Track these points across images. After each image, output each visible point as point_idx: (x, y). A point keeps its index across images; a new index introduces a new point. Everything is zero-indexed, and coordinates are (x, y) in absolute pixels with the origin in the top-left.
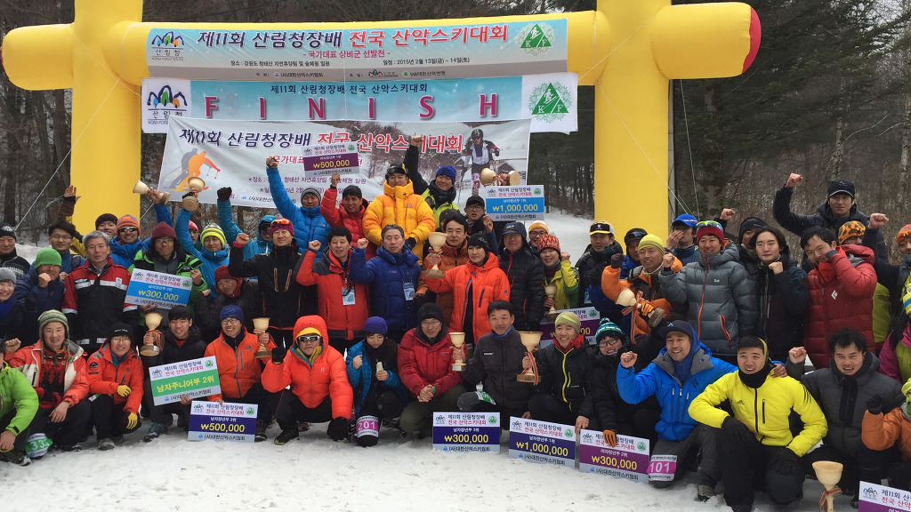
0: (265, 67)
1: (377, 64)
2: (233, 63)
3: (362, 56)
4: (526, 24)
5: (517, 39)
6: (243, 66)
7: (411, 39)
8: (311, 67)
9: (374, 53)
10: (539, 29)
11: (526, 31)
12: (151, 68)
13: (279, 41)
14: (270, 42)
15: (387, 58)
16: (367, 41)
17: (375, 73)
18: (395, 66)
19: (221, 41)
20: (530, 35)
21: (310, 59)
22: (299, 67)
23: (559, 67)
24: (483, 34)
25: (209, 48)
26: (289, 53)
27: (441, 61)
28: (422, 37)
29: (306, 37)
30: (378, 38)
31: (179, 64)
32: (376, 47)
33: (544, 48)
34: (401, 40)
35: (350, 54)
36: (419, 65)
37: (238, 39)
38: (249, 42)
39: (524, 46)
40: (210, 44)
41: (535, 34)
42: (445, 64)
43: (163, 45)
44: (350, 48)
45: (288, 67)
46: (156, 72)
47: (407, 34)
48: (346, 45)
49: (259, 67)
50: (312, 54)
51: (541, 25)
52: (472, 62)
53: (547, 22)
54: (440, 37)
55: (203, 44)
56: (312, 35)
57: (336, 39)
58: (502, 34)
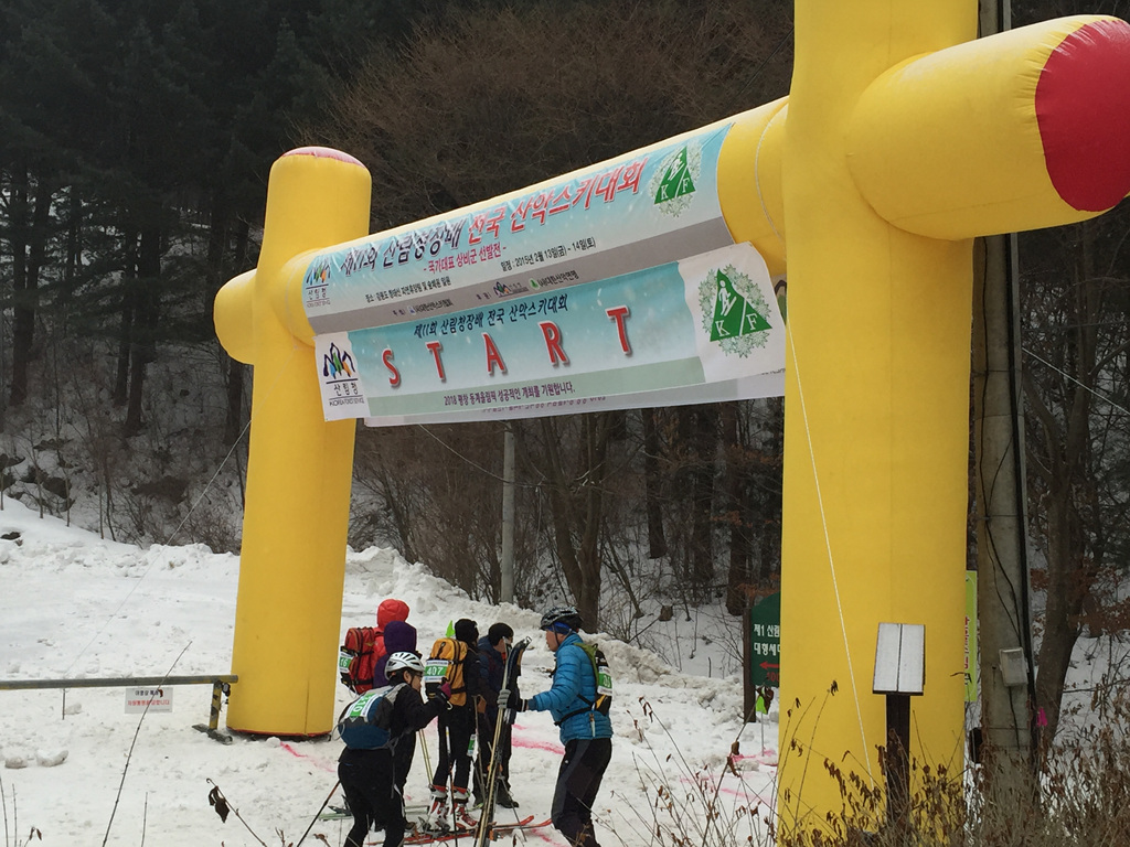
0: (394, 299)
1: (497, 270)
2: (368, 299)
5: (650, 186)
6: (376, 303)
7: (530, 213)
8: (436, 290)
9: (490, 251)
12: (311, 321)
13: (405, 250)
14: (398, 253)
15: (504, 257)
17: (500, 288)
18: (515, 270)
19: (358, 265)
21: (429, 277)
22: (423, 293)
24: (611, 186)
25: (347, 278)
27: (565, 251)
28: (541, 212)
30: (497, 221)
37: (372, 257)
38: (380, 259)
39: (658, 200)
42: (572, 256)
43: (314, 281)
45: (414, 295)
46: (317, 326)
47: (527, 208)
54: (562, 203)
55: (344, 272)
56: (436, 233)
57: (455, 237)
58: (633, 178)
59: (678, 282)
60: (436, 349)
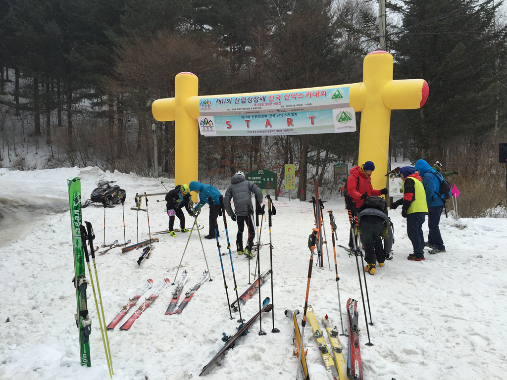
0: (239, 110)
1: (278, 107)
2: (228, 110)
3: (273, 104)
4: (334, 89)
5: (330, 96)
6: (231, 111)
7: (291, 97)
8: (255, 110)
9: (277, 103)
10: (338, 91)
11: (334, 92)
12: (200, 113)
13: (243, 101)
14: (240, 101)
15: (282, 105)
16: (275, 99)
17: (278, 110)
18: (285, 107)
19: (224, 102)
20: (335, 94)
21: (255, 107)
22: (251, 110)
23: (347, 105)
24: (317, 95)
25: (220, 105)
26: (247, 105)
27: (302, 105)
28: (294, 96)
29: (253, 99)
30: (279, 98)
31: (210, 111)
32: (278, 101)
33: (340, 99)
34: (287, 97)
35: (268, 104)
36: (294, 107)
37: (229, 101)
38: (233, 102)
39: (333, 98)
40: (220, 103)
41: (337, 93)
42: (303, 106)
43: (204, 105)
44: (269, 102)
45: (247, 110)
46: (202, 114)
47: (289, 95)
48: (267, 101)
49: (237, 110)
50: (255, 105)
51: (339, 90)
52: (313, 105)
53: (342, 89)
54: (302, 96)
55: (218, 103)
56: (255, 98)
57: (264, 99)
58: (324, 94)
59: (332, 113)
60: (248, 122)
